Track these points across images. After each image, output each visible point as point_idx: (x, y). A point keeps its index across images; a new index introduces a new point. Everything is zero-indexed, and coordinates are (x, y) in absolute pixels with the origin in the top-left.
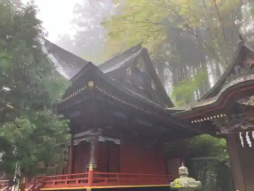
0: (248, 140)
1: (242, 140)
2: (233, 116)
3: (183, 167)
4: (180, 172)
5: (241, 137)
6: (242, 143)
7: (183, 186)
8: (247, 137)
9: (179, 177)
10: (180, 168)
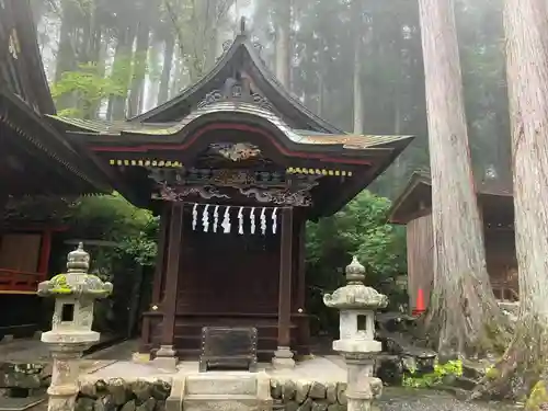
0: (205, 219)
1: (195, 218)
2: (193, 170)
3: (79, 252)
4: (71, 261)
5: (195, 213)
6: (194, 223)
7: (75, 289)
8: (205, 213)
9: (66, 272)
10: (72, 253)
